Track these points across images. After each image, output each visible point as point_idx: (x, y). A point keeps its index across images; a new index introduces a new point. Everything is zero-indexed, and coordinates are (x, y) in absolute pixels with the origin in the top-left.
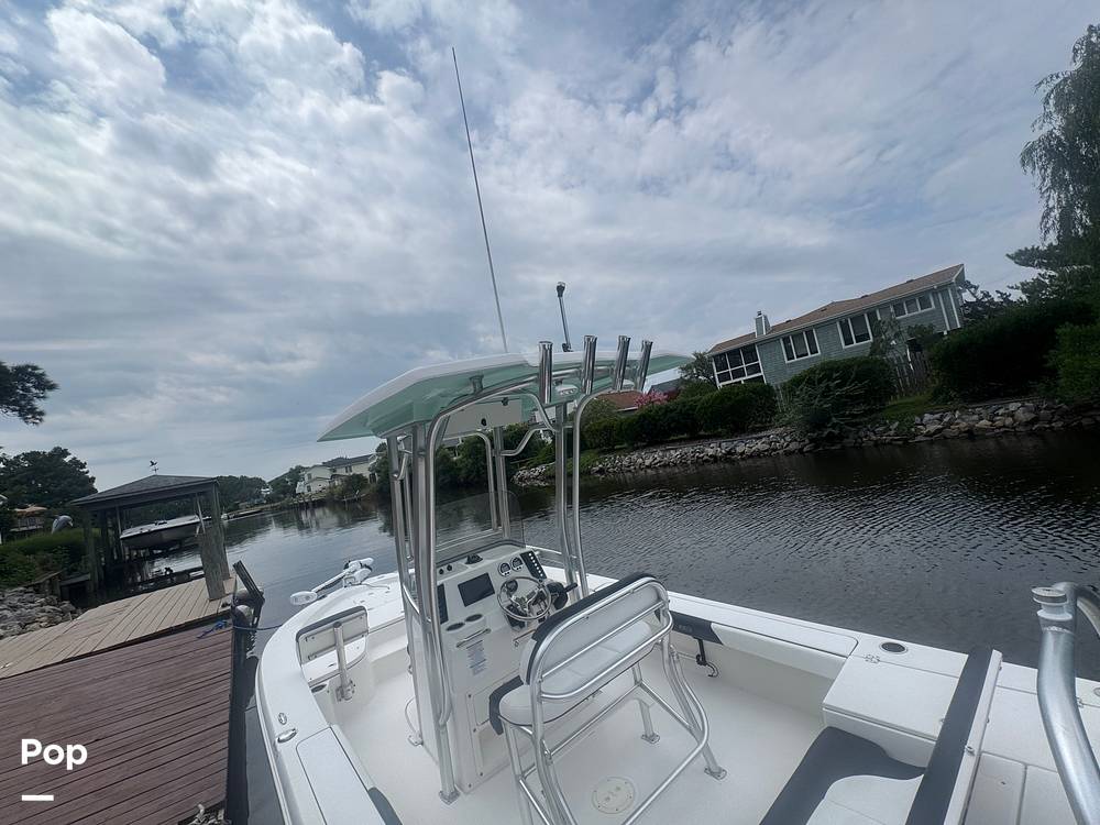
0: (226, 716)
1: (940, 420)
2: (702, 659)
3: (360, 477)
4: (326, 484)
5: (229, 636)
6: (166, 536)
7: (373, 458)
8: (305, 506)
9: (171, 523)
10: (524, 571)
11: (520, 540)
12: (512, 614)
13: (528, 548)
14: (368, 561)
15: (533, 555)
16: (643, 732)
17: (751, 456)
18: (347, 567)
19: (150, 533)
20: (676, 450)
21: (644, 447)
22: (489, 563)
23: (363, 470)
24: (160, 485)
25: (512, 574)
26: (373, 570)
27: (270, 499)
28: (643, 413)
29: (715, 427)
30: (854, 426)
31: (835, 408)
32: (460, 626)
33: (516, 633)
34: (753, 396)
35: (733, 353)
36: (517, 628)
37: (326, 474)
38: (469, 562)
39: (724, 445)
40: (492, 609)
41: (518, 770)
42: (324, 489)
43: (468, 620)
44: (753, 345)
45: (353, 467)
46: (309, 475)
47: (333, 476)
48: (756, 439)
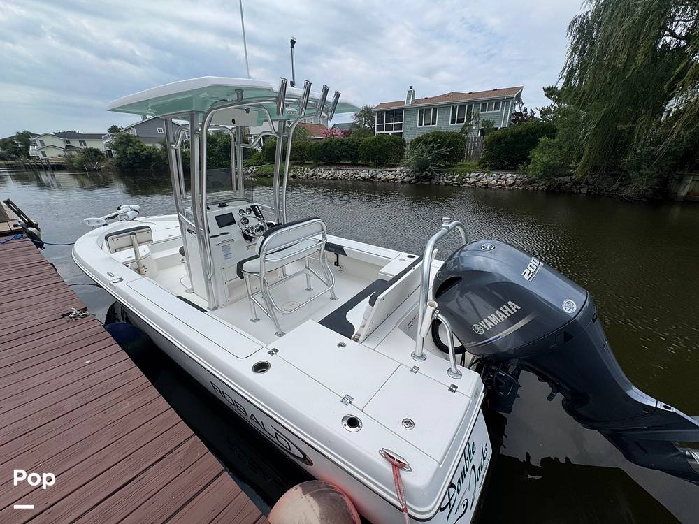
1: (477, 177)
3: (95, 151)
4: (62, 153)
7: (107, 137)
8: (43, 168)
10: (253, 214)
11: (250, 200)
12: (247, 233)
13: (255, 204)
14: (136, 207)
15: (258, 208)
16: (306, 287)
17: (384, 181)
20: (343, 170)
21: (324, 166)
22: (232, 208)
25: (246, 215)
26: (140, 213)
28: (327, 141)
29: (368, 160)
30: (439, 172)
31: (433, 161)
32: (218, 236)
33: (247, 243)
34: (394, 145)
35: (389, 112)
36: (248, 241)
37: (60, 143)
38: (220, 206)
39: (371, 172)
40: (235, 231)
41: (250, 294)
42: (60, 156)
43: (222, 234)
44: (402, 109)
45: (87, 142)
46: (41, 141)
47: (67, 146)
48: (389, 171)
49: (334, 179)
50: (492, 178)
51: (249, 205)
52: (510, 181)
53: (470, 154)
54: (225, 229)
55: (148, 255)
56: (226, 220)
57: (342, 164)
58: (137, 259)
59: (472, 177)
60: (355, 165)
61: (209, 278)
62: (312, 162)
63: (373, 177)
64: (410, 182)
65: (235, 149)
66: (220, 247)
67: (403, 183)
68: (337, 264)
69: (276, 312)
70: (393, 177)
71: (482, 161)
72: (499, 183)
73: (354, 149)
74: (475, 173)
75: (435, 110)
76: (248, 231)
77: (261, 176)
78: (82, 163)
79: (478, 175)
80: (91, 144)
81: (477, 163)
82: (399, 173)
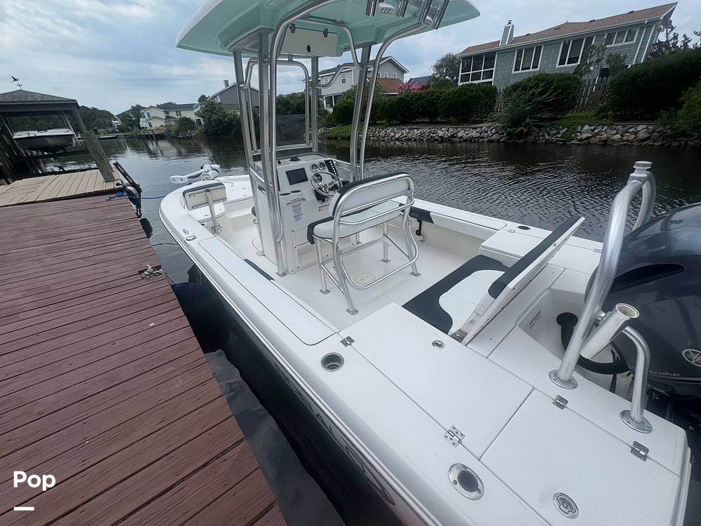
1: (593, 131)
3: (188, 120)
4: (163, 123)
5: (128, 201)
7: (197, 106)
8: (150, 138)
10: (327, 170)
13: (328, 159)
16: (382, 258)
17: (465, 141)
18: (202, 168)
19: (36, 138)
20: (418, 129)
21: (397, 125)
22: (304, 163)
23: (192, 115)
24: (30, 99)
25: (319, 171)
28: (402, 96)
29: (449, 116)
30: (539, 127)
31: (532, 112)
32: (288, 194)
33: (319, 204)
34: (482, 95)
35: (478, 58)
36: (321, 201)
37: (162, 114)
38: (292, 160)
39: (451, 130)
40: (306, 189)
41: (321, 261)
42: (162, 126)
43: (292, 192)
44: (494, 53)
45: (181, 112)
46: (148, 113)
47: (167, 117)
48: (473, 128)
50: (614, 132)
51: (322, 160)
52: (642, 135)
53: (584, 101)
54: (296, 187)
55: (223, 214)
56: (297, 177)
57: (418, 123)
58: (213, 218)
59: (585, 132)
60: (433, 122)
61: (278, 241)
62: (384, 121)
63: (453, 136)
64: (498, 141)
66: (290, 206)
67: (490, 141)
68: (419, 233)
69: (349, 286)
71: (602, 110)
72: (625, 138)
73: (433, 103)
74: (590, 126)
75: (539, 49)
76: (320, 189)
78: (177, 132)
79: (595, 129)
80: (185, 114)
81: (593, 112)
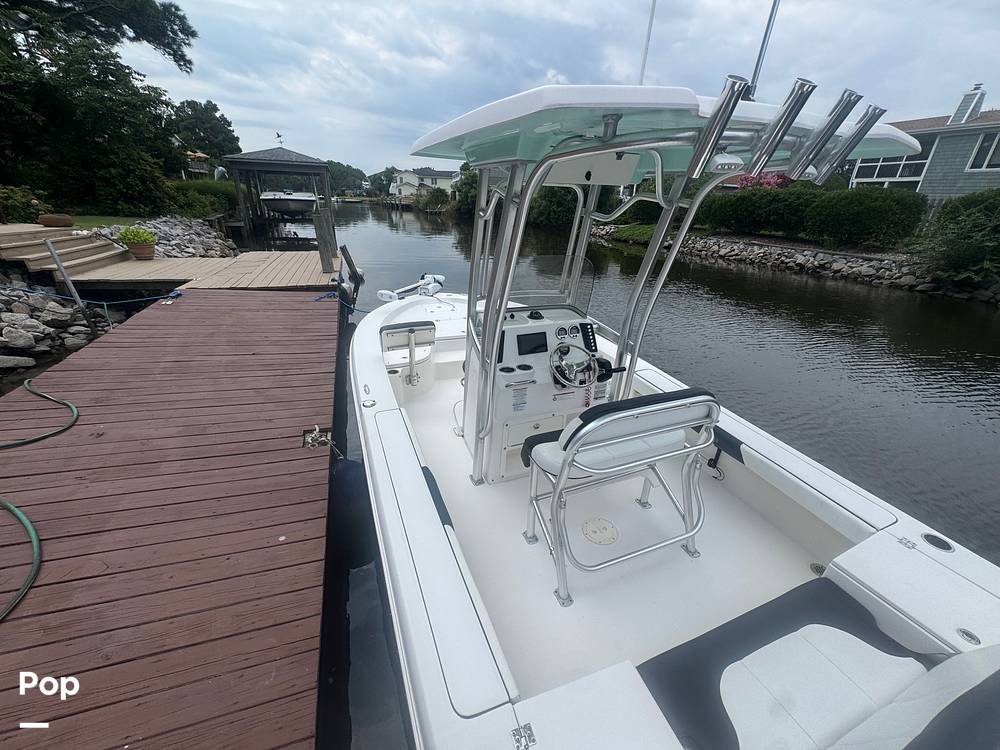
0: (332, 368)
2: (713, 463)
3: (442, 192)
4: (414, 191)
5: (337, 306)
6: (292, 206)
7: (457, 176)
8: (395, 207)
9: (296, 196)
10: (579, 340)
11: (584, 310)
12: (558, 376)
13: (588, 320)
14: (441, 278)
15: (592, 328)
16: (639, 497)
17: (845, 278)
18: (423, 278)
19: (280, 200)
21: (726, 234)
22: (548, 324)
23: (446, 185)
24: (286, 158)
25: (568, 340)
26: (443, 287)
27: (369, 194)
28: (745, 193)
29: (821, 233)
32: (513, 370)
33: (555, 390)
34: (894, 208)
36: (559, 386)
37: (415, 181)
38: (532, 316)
39: (821, 256)
40: (542, 365)
41: (534, 494)
42: (412, 195)
43: (520, 367)
44: (934, 136)
45: (438, 181)
46: (401, 178)
47: (420, 185)
48: (865, 259)
49: (740, 261)
51: (577, 321)
55: (427, 359)
56: (533, 344)
57: (763, 236)
58: (411, 362)
60: (791, 238)
61: (482, 435)
62: (707, 226)
63: (822, 267)
64: (911, 288)
65: (581, 222)
66: (510, 390)
67: (895, 287)
70: (872, 271)
73: (797, 211)
77: (619, 240)
78: (427, 204)
80: (440, 183)
82: (892, 266)
